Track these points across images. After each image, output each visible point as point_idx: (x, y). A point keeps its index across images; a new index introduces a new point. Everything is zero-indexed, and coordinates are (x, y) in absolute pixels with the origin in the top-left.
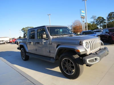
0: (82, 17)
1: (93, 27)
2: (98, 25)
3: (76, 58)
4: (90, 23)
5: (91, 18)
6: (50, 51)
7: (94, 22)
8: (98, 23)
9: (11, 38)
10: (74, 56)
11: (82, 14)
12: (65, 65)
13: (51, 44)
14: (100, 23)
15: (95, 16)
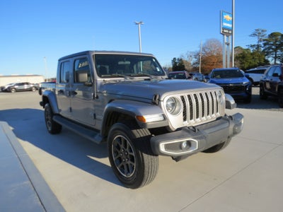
0: (225, 31)
1: (253, 58)
2: (268, 54)
3: (138, 136)
4: (247, 48)
5: (251, 36)
6: (95, 115)
7: (258, 46)
8: (269, 48)
9: (47, 78)
10: (135, 131)
11: (225, 24)
12: (119, 152)
13: (97, 97)
14: (275, 51)
15: (263, 31)
